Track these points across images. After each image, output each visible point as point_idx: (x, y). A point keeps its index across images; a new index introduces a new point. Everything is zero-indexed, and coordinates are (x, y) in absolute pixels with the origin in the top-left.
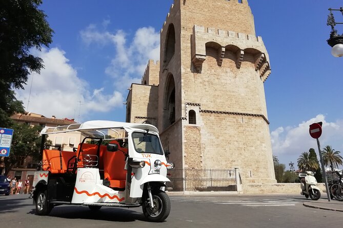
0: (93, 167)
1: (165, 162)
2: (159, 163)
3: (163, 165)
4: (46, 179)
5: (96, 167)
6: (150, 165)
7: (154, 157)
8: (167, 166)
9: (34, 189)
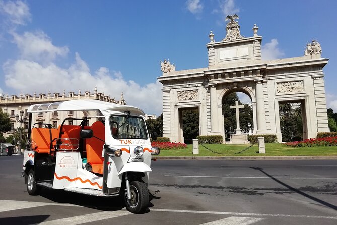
0: (74, 151)
1: (150, 147)
2: (140, 149)
3: (146, 151)
4: (32, 159)
5: (77, 151)
6: (129, 152)
7: (135, 143)
8: (151, 151)
9: (24, 168)
